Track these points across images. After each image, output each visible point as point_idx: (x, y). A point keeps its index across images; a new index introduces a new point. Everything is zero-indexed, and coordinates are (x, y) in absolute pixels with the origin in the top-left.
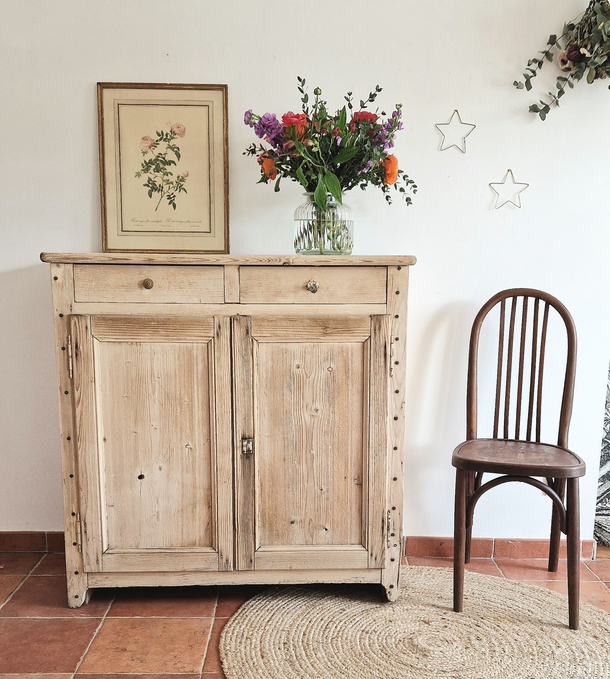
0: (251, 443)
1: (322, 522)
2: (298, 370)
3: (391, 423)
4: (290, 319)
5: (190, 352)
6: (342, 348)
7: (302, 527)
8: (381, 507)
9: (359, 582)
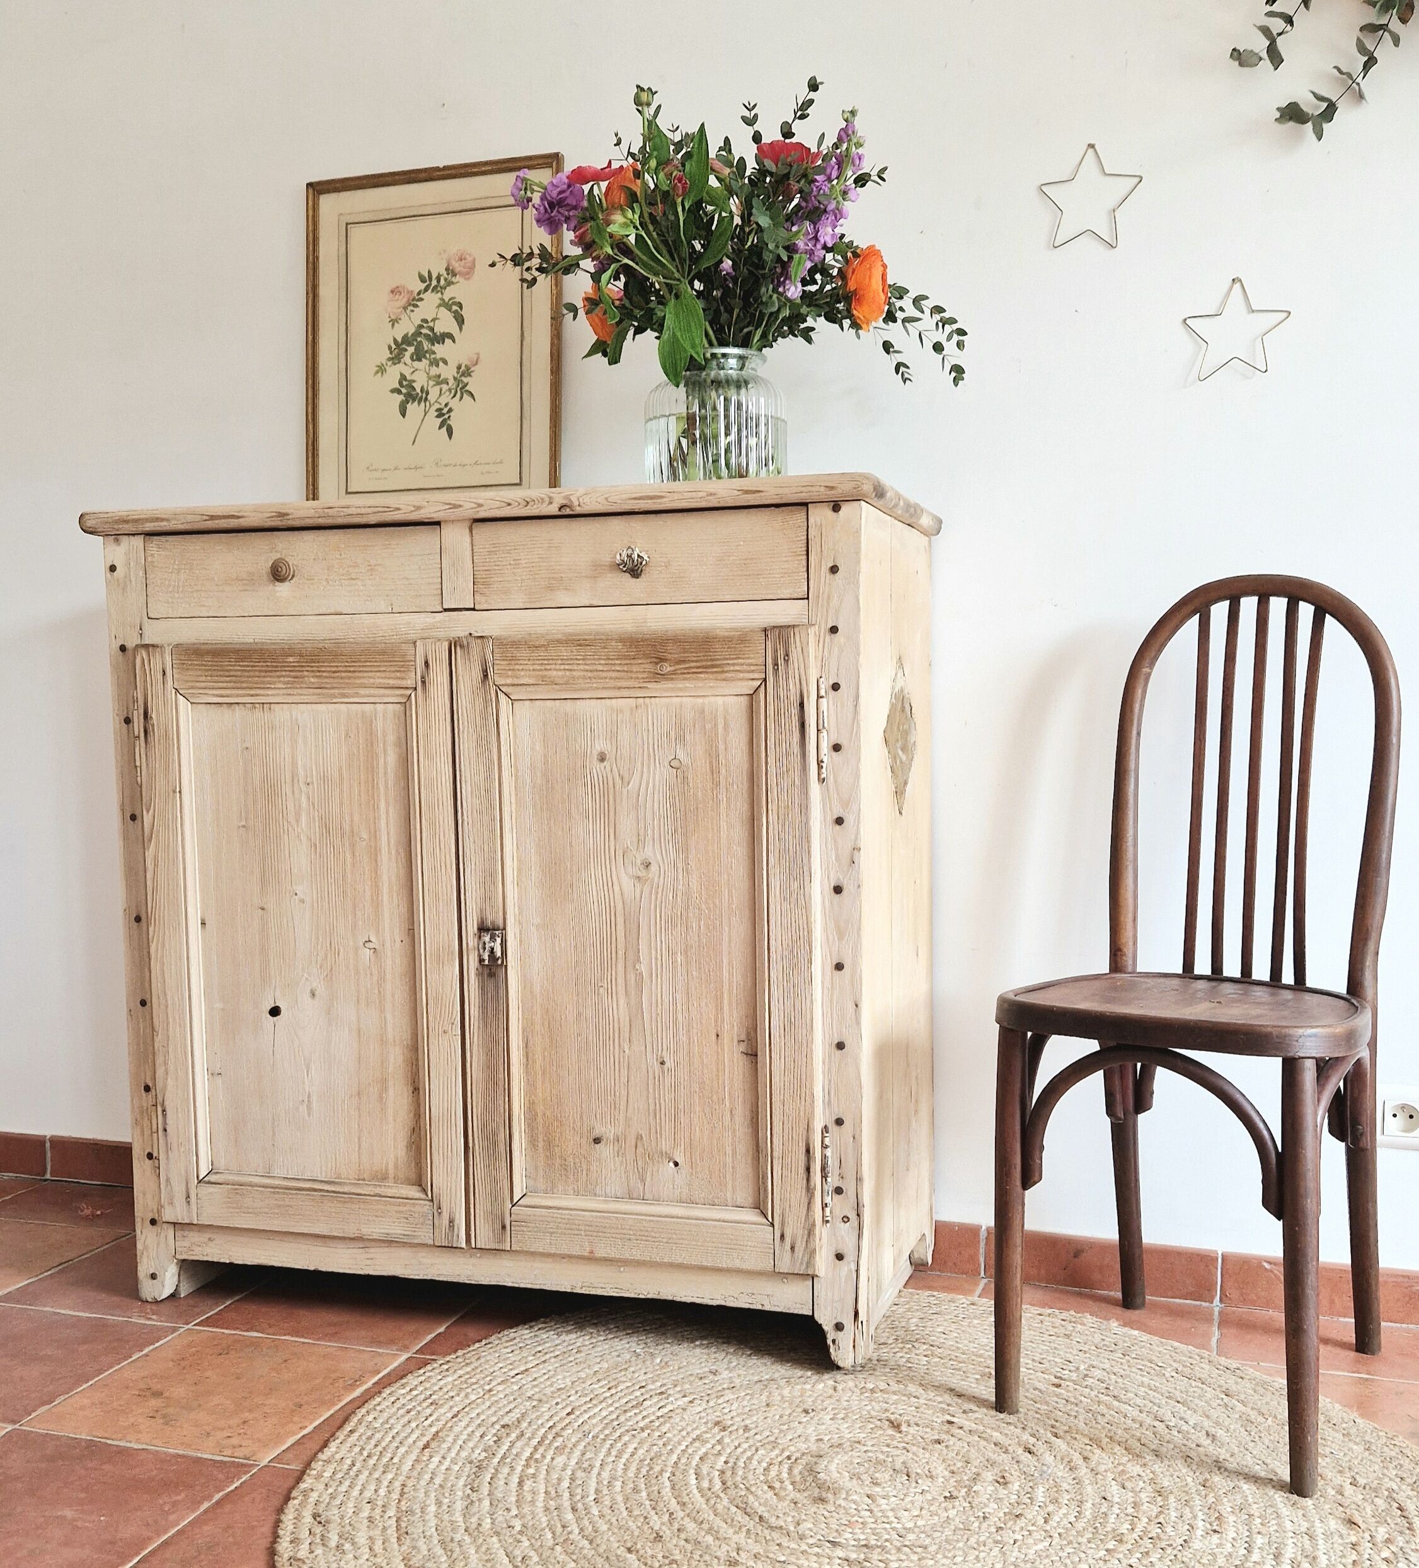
0: (499, 940)
1: (665, 1146)
2: (602, 765)
3: (826, 900)
4: (579, 642)
5: (369, 723)
6: (702, 712)
7: (620, 1153)
8: (802, 1114)
9: (759, 1307)
